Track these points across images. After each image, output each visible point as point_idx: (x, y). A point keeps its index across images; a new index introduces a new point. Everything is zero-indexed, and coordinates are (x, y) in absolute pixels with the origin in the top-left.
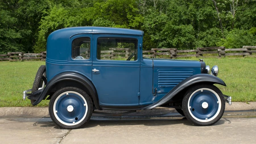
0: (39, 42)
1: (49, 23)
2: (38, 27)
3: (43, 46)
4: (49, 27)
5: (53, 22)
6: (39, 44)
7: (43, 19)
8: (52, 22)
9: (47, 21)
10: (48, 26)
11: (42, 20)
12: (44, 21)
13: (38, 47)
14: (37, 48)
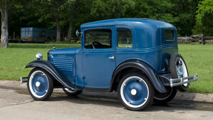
0: (197, 26)
1: (206, 7)
2: (196, 12)
3: (200, 30)
4: (206, 11)
5: (210, 7)
6: (197, 28)
7: (201, 4)
8: (208, 6)
9: (204, 6)
10: (204, 11)
11: (199, 5)
12: (201, 6)
13: (196, 30)
14: (195, 32)
